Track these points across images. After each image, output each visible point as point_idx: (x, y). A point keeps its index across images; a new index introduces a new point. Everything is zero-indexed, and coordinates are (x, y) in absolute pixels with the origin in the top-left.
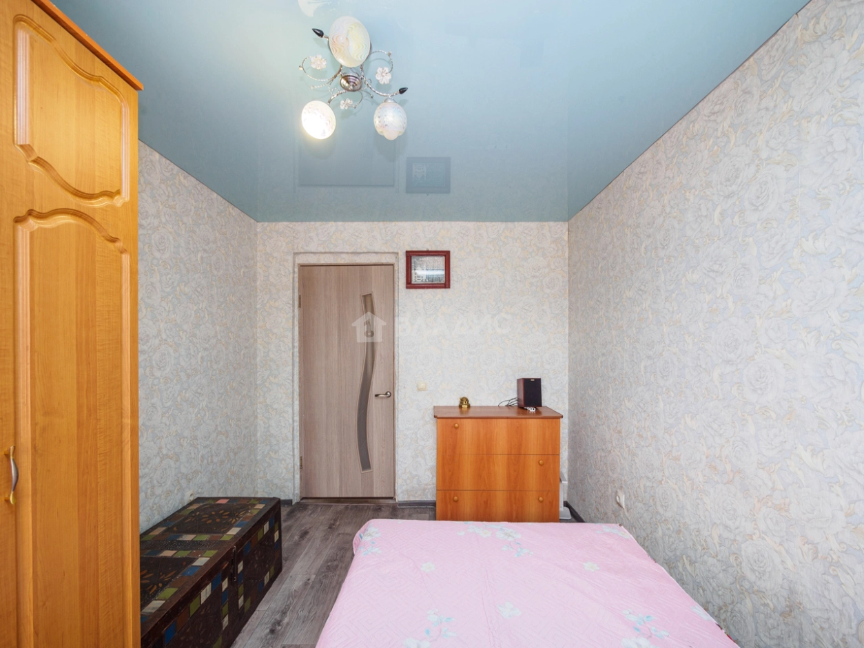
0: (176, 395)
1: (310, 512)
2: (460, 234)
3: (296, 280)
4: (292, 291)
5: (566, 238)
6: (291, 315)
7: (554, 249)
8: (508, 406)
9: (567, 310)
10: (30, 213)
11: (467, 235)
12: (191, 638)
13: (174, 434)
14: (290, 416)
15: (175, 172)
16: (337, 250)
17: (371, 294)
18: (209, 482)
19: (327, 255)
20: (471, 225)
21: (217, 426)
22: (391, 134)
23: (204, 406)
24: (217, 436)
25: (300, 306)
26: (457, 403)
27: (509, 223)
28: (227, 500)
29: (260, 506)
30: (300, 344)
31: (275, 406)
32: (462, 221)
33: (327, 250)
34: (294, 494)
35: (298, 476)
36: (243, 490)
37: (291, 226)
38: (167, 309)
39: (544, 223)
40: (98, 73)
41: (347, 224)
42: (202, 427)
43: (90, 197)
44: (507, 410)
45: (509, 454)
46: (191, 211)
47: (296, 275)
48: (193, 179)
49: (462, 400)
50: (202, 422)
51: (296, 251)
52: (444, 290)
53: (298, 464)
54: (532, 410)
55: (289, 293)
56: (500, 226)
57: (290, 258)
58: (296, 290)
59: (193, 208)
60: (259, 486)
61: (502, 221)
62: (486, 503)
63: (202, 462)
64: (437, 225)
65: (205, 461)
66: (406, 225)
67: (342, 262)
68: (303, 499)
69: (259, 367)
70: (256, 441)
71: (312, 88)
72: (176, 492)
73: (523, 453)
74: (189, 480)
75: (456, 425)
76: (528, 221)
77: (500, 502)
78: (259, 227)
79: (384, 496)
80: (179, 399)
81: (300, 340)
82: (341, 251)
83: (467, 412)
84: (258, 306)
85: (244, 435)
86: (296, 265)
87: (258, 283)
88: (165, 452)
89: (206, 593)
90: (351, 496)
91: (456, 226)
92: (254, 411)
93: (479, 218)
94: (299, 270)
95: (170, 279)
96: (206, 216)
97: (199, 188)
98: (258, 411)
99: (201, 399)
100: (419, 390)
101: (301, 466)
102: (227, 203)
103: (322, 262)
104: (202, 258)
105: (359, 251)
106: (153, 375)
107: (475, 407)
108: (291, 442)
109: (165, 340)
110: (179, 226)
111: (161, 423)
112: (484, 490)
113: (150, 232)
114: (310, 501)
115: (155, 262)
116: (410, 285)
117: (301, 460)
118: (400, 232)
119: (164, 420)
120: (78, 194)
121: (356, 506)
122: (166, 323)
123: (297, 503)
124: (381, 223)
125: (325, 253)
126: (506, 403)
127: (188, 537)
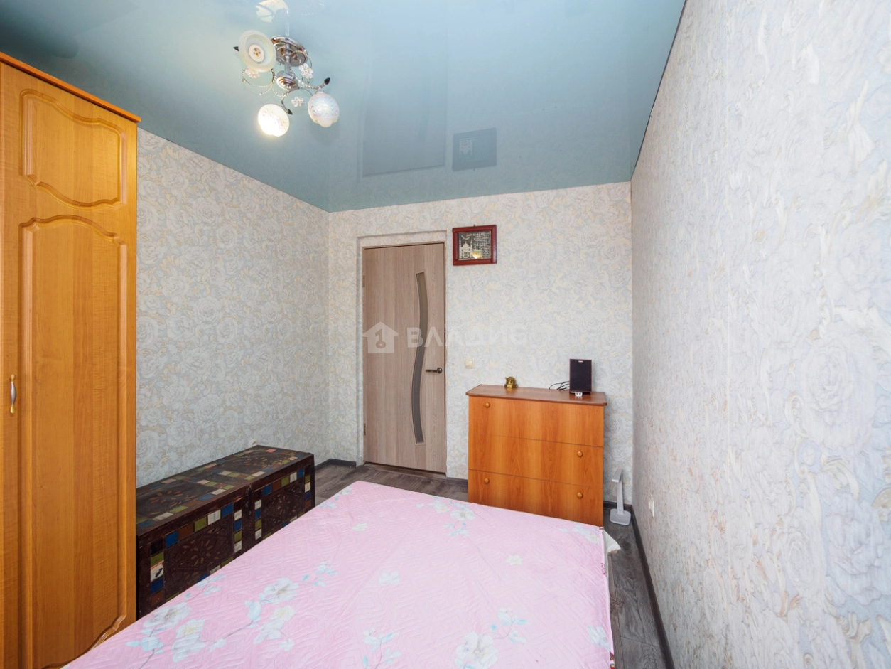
0: (240, 359)
1: (367, 475)
2: (507, 207)
3: (361, 262)
4: (355, 272)
5: (628, 200)
6: (355, 293)
7: (614, 214)
8: (559, 389)
9: (630, 282)
10: (34, 220)
11: (515, 207)
12: (196, 549)
13: (238, 391)
14: (355, 385)
15: (239, 178)
16: (392, 232)
17: (423, 273)
18: (274, 435)
19: (386, 238)
20: (518, 196)
21: (282, 388)
22: (325, 122)
23: (269, 370)
24: (283, 397)
25: (364, 285)
26: (503, 382)
27: (560, 190)
28: (274, 450)
29: (293, 459)
30: (364, 320)
31: (343, 376)
32: (509, 192)
33: (384, 233)
34: (357, 457)
35: (362, 441)
36: (312, 448)
37: (355, 213)
38: (231, 288)
39: (601, 186)
40: (96, 116)
41: (401, 207)
42: (266, 387)
43: (90, 205)
44: (558, 392)
45: (544, 440)
46: (255, 208)
47: (361, 258)
48: (257, 182)
49: (508, 379)
50: (267, 383)
51: (359, 236)
52: (491, 265)
53: (362, 430)
54: (579, 395)
55: (354, 274)
56: (550, 194)
57: (354, 242)
58: (361, 271)
59: (257, 205)
60: (330, 446)
61: (552, 188)
62: (518, 490)
63: (267, 417)
64: (483, 200)
65: (270, 417)
66: (454, 202)
67: (398, 243)
68: (366, 463)
69: (330, 340)
70: (328, 406)
71: (260, 94)
72: (239, 438)
73: (559, 440)
74: (253, 431)
75: (487, 404)
76: (582, 186)
77: (534, 491)
78: (331, 216)
79: (436, 470)
80: (243, 362)
81: (364, 317)
82: (395, 232)
83: (513, 392)
84: (330, 287)
85: (314, 399)
86: (361, 248)
87: (330, 266)
88: (228, 404)
89: (214, 517)
90: (406, 466)
91: (502, 200)
92: (325, 379)
93: (526, 188)
94: (363, 252)
95: (234, 264)
96: (271, 211)
97: (264, 189)
98: (330, 379)
99: (266, 364)
100: (467, 367)
101: (365, 432)
102: (294, 199)
103: (382, 244)
104: (267, 246)
105: (411, 231)
106: (217, 341)
107: (524, 388)
108: (355, 410)
109: (229, 314)
110: (243, 221)
111: (225, 380)
112: (516, 476)
113: (214, 228)
114: (373, 466)
115: (219, 251)
116: (457, 262)
117: (365, 427)
118: (448, 210)
119: (228, 378)
120: (76, 203)
121: (409, 476)
122: (230, 299)
123: (361, 466)
124: (430, 204)
125: (383, 235)
126: (558, 386)
127: (225, 473)
